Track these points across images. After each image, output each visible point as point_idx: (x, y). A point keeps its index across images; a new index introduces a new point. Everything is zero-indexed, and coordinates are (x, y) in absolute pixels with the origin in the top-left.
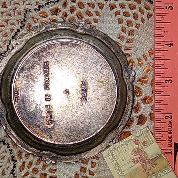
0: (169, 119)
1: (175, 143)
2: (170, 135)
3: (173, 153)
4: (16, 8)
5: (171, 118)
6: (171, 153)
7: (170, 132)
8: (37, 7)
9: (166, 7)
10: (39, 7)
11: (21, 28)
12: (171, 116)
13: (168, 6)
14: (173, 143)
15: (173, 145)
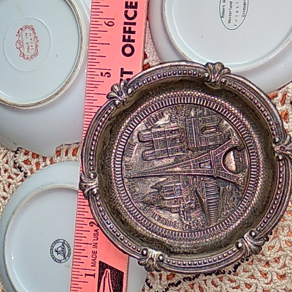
0: (95, 227)
1: (100, 262)
2: (95, 249)
3: (97, 276)
6: (94, 275)
7: (95, 246)
9: (102, 74)
13: (104, 72)
14: (97, 261)
15: (97, 265)
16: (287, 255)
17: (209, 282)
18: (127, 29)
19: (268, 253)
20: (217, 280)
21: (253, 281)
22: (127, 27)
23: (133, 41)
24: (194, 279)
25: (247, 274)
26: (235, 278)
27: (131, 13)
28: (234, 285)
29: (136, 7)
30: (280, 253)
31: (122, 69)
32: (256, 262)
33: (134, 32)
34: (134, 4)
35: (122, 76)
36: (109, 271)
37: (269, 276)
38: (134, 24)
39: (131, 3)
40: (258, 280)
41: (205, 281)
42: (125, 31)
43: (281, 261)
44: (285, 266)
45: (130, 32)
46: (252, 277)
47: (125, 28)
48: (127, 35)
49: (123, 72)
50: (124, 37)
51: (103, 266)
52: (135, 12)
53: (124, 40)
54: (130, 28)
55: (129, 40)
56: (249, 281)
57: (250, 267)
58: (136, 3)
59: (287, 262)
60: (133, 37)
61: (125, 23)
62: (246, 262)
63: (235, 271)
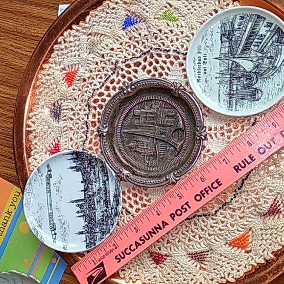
0: (114, 248)
1: (102, 262)
2: (105, 256)
3: (96, 265)
4: (110, 60)
5: (116, 248)
6: (95, 264)
7: (107, 254)
8: (124, 60)
9: (178, 195)
10: (125, 60)
11: (112, 74)
12: (117, 248)
13: (180, 195)
14: (102, 260)
15: (101, 262)
16: (245, 206)
17: (200, 220)
18: (207, 190)
19: (235, 204)
20: (205, 219)
21: (225, 219)
22: (208, 189)
23: (204, 197)
24: (192, 219)
25: (222, 216)
26: (216, 217)
27: (215, 185)
28: (214, 221)
29: (220, 185)
30: (242, 205)
31: (188, 202)
32: (227, 209)
33: (208, 194)
34: (220, 183)
35: (185, 204)
36: (102, 269)
37: (235, 217)
38: (212, 191)
39: (220, 182)
40: (228, 219)
41: (198, 220)
42: (205, 189)
43: (242, 210)
44: (243, 212)
45: (207, 192)
46: (225, 217)
47: (206, 188)
48: (204, 192)
49: (187, 204)
50: (202, 191)
51: (102, 265)
52: (217, 187)
53: (201, 192)
54: (208, 191)
55: (203, 195)
56: (223, 219)
57: (224, 212)
58: (222, 184)
59: (245, 211)
60: (206, 195)
61: (209, 187)
62: (222, 209)
63: (215, 214)
